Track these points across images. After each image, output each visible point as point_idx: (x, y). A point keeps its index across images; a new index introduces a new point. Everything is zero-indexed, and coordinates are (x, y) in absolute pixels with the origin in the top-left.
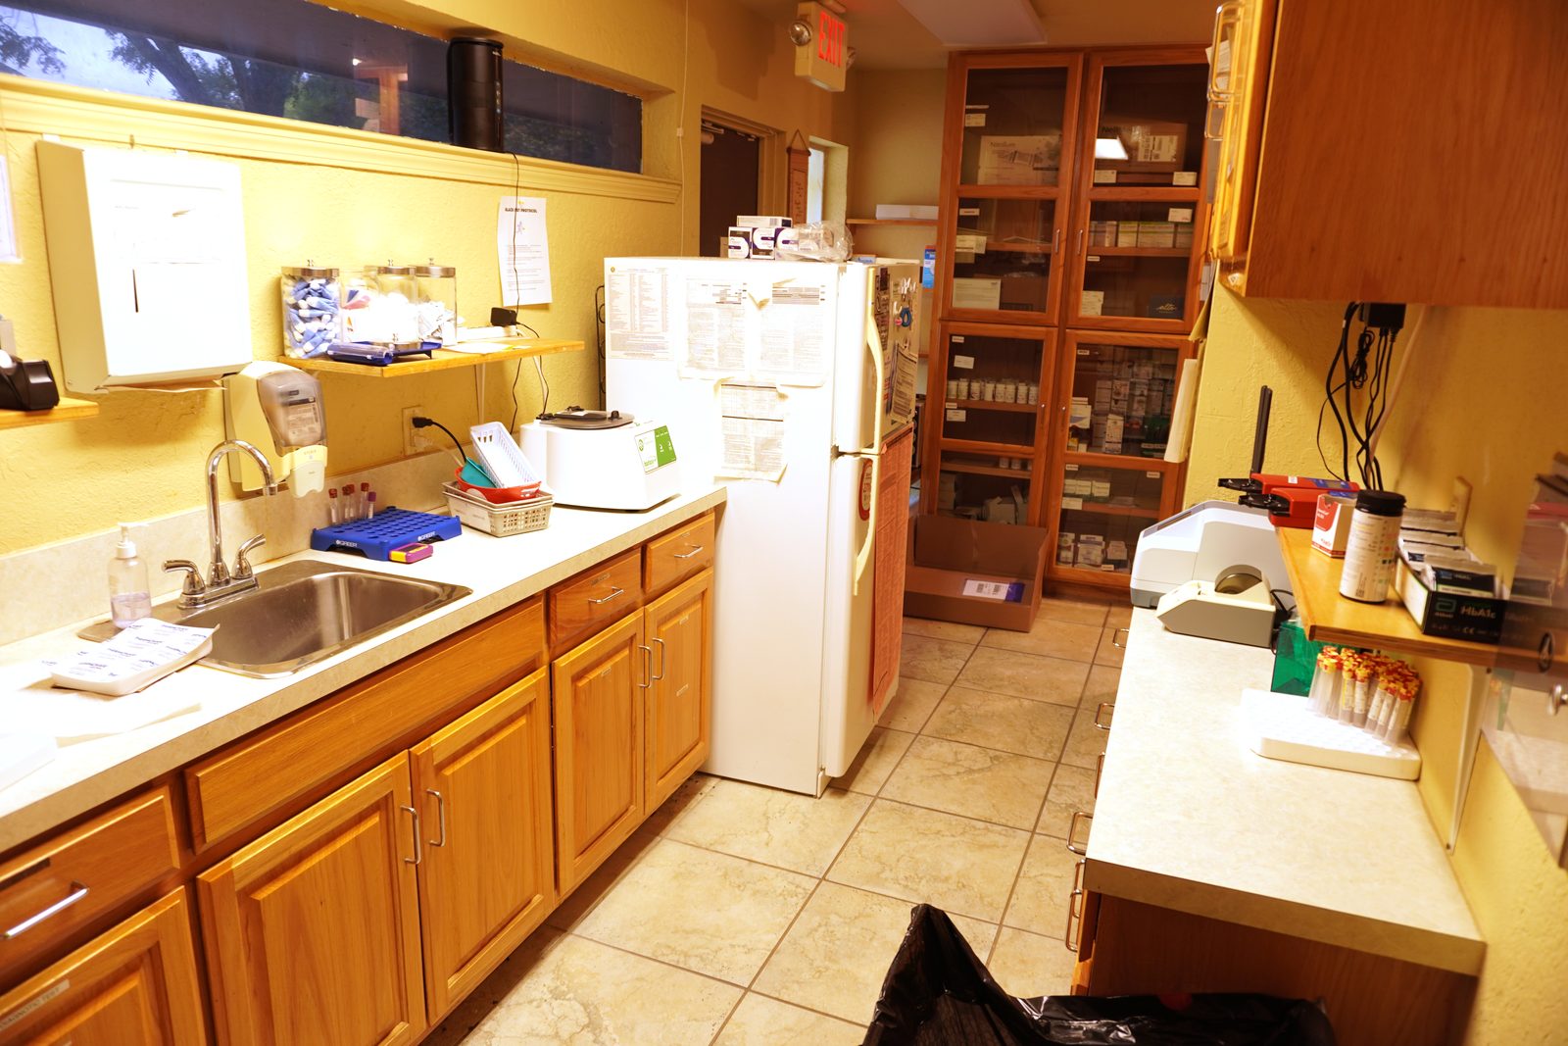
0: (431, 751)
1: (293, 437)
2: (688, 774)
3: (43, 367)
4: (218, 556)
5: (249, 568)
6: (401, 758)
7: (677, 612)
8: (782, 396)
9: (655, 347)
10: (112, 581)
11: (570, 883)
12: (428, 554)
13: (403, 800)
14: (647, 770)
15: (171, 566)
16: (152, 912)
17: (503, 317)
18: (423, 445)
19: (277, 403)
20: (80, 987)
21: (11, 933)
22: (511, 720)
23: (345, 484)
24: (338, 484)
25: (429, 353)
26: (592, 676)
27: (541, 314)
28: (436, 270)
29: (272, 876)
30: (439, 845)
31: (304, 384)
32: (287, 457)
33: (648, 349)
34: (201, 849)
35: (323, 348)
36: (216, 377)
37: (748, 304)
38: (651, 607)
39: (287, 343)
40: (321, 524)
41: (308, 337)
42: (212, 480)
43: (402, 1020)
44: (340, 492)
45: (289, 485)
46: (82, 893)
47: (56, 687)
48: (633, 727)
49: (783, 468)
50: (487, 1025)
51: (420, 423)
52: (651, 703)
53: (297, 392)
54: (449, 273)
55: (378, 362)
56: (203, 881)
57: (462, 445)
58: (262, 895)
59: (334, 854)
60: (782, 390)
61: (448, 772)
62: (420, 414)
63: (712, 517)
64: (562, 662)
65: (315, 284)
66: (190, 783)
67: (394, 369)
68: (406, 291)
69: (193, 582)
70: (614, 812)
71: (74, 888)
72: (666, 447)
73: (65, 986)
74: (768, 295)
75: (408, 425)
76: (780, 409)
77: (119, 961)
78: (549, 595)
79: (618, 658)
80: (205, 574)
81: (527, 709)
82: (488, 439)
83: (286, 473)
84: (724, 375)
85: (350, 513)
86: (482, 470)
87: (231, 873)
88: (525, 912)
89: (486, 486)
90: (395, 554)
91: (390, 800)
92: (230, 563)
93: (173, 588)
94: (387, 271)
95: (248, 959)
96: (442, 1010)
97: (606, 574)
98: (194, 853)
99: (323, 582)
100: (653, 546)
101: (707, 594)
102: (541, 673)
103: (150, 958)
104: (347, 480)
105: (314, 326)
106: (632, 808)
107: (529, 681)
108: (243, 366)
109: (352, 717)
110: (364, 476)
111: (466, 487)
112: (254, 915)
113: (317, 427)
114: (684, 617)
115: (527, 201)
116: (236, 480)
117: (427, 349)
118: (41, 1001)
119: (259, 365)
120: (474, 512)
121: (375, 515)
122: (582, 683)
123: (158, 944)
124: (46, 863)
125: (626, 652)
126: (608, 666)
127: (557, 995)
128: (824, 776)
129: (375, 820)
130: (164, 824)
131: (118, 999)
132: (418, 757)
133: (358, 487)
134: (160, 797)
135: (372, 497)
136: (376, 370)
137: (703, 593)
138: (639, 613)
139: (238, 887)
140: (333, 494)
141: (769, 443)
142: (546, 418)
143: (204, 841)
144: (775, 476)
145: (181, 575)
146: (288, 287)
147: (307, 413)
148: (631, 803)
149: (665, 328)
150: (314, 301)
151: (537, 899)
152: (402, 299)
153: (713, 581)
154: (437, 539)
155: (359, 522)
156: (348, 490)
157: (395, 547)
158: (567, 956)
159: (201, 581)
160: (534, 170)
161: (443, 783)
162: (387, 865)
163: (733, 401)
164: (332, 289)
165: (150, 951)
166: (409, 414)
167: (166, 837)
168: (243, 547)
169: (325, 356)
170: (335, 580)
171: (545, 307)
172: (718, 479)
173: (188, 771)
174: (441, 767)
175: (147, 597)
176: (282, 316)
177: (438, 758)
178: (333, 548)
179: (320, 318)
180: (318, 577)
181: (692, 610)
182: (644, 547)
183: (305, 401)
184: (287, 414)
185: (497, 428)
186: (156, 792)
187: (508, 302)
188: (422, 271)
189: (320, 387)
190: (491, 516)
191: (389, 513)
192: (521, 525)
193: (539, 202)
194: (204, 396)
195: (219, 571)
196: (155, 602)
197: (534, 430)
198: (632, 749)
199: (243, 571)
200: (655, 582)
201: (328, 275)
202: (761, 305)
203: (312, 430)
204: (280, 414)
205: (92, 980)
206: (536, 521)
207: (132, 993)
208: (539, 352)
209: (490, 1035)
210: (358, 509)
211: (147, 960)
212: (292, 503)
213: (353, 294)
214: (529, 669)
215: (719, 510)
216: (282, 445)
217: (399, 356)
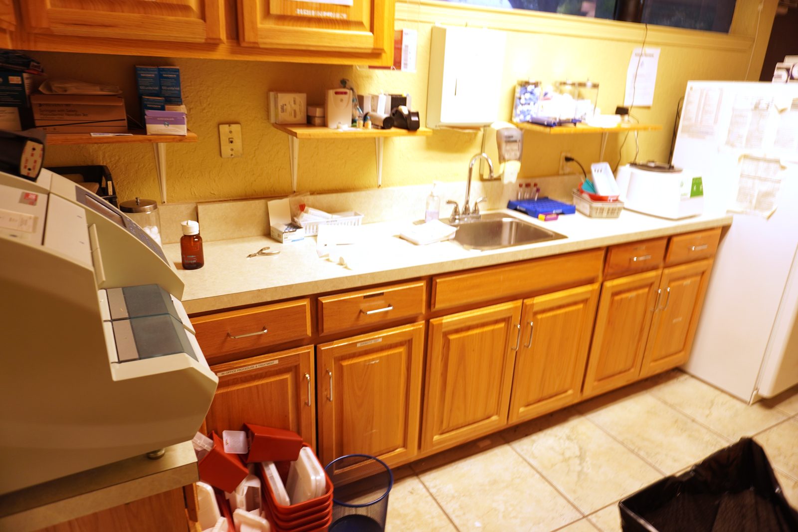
0: (532, 305)
1: (507, 156)
2: (672, 366)
3: (417, 114)
4: (467, 202)
5: (478, 210)
6: (519, 303)
7: (684, 278)
8: (783, 168)
9: (707, 133)
10: (427, 204)
11: (589, 393)
12: (556, 219)
13: (516, 320)
14: (646, 353)
15: (449, 202)
16: (412, 326)
17: (622, 111)
18: (567, 170)
19: (504, 140)
20: (385, 343)
21: (368, 313)
22: (575, 303)
23: (527, 182)
24: (524, 182)
25: (575, 124)
26: (624, 296)
27: (646, 111)
28: (589, 84)
29: (457, 331)
30: (528, 347)
31: (516, 134)
32: (503, 165)
33: (701, 133)
34: (433, 310)
35: (528, 118)
36: (481, 127)
37: (773, 111)
38: (667, 271)
39: (514, 115)
40: (513, 199)
41: (522, 112)
42: (471, 170)
43: (497, 414)
44: (524, 185)
45: (502, 178)
46: (391, 308)
47: (401, 238)
48: (642, 330)
49: (773, 210)
50: (534, 437)
51: (568, 159)
52: (655, 320)
53: (512, 137)
54: (595, 86)
55: (549, 125)
56: (431, 323)
57: (586, 173)
58: (452, 337)
59: (482, 333)
60: (783, 163)
61: (539, 317)
62: (569, 155)
63: (719, 232)
64: (608, 284)
65: (530, 88)
66: (434, 283)
67: (556, 130)
68: (572, 94)
69: (456, 212)
70: (621, 367)
71: (389, 306)
72: (698, 188)
73: (380, 340)
74: (788, 105)
75: (562, 161)
76: (781, 174)
77: (399, 339)
78: (608, 250)
79: (641, 292)
80: (461, 209)
81: (585, 301)
82: (600, 171)
83: (501, 172)
84: (747, 152)
85: (527, 196)
86: (593, 186)
87: (442, 323)
88: (563, 395)
89: (592, 193)
90: (541, 216)
91: (510, 319)
92: (471, 207)
93: (448, 212)
94: (565, 84)
95: (442, 360)
96: (514, 420)
97: (643, 247)
98: (430, 310)
99: (506, 223)
100: (675, 239)
101: (706, 274)
102: (596, 286)
103: (408, 343)
104: (529, 181)
105: (525, 108)
106: (632, 370)
107: (588, 288)
108: (492, 123)
109: (502, 277)
110: (537, 181)
111: (582, 192)
112: (447, 343)
113: (518, 154)
114: (687, 282)
115: (648, 50)
116: (481, 172)
117: (574, 122)
118: (373, 342)
119: (500, 123)
120: (584, 205)
121: (538, 199)
122: (617, 298)
123: (412, 339)
124: (382, 294)
125: (646, 290)
126: (632, 294)
127: (569, 438)
128: (757, 395)
129: (502, 325)
130: (422, 295)
131: (395, 353)
132: (526, 306)
133: (532, 185)
134: (422, 284)
135: (538, 190)
136: (547, 130)
137: (703, 273)
138: (659, 272)
139: (444, 330)
140: (521, 186)
141: (768, 194)
142: (634, 164)
143: (435, 307)
144: (767, 213)
145: (453, 206)
146: (518, 89)
147: (515, 147)
148: (632, 366)
149: (716, 121)
150: (528, 95)
151: (570, 392)
152: (570, 97)
153: (712, 267)
154: (563, 213)
155: (530, 201)
156: (528, 185)
157: (542, 213)
158: (579, 425)
159: (459, 212)
160: (656, 33)
161: (535, 321)
162: (504, 346)
163: (749, 167)
164: (537, 91)
165: (409, 341)
166: (564, 155)
167: (422, 300)
168: (478, 201)
169: (528, 122)
170: (511, 223)
171: (648, 108)
172: (728, 212)
173: (434, 278)
174: (536, 313)
175: (438, 213)
176: (513, 102)
177: (536, 309)
178: (516, 209)
179: (529, 104)
180: (505, 220)
181: (694, 279)
182: (669, 239)
183: (515, 141)
184: (506, 145)
185: (605, 167)
186: (421, 282)
187: (626, 104)
188: (582, 85)
189: (523, 136)
190: (591, 207)
191: (544, 199)
192: (605, 214)
193: (656, 51)
194: (476, 135)
195: (466, 209)
196: (441, 217)
197: (625, 170)
198: (639, 340)
199: (476, 211)
200: (671, 258)
201: (536, 85)
202: (782, 111)
203: (515, 155)
204: (504, 145)
205: (389, 342)
206: (613, 213)
207: (400, 353)
208: (638, 129)
209: (534, 441)
210: (530, 195)
211: (407, 343)
212: (503, 187)
213: (546, 94)
214: (591, 281)
215: (725, 229)
216: (502, 159)
217: (560, 124)
